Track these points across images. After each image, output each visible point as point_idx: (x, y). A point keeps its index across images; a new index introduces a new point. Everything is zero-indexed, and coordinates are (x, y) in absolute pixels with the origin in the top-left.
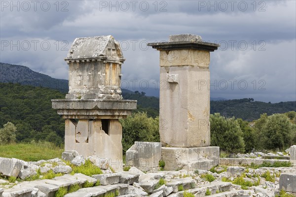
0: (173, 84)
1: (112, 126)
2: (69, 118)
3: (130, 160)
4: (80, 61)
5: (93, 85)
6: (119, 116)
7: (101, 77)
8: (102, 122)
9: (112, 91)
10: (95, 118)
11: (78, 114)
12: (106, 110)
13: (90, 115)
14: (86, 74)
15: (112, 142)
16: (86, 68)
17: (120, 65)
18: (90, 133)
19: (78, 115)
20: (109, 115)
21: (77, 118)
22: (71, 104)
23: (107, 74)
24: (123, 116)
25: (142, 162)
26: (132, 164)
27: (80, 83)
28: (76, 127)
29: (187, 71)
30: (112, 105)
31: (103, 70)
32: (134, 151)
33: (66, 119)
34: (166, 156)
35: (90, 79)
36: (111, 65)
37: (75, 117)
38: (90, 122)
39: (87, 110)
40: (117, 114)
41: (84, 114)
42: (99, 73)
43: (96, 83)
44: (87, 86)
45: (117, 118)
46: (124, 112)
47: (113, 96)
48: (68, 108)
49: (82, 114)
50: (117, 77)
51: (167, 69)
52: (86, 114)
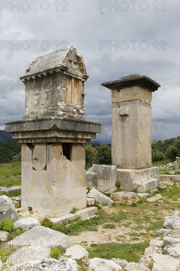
0: (124, 116)
1: (75, 151)
2: (25, 142)
3: (89, 181)
4: (36, 77)
5: (52, 103)
6: (82, 139)
7: (60, 92)
8: (63, 146)
9: (75, 110)
10: (53, 141)
11: (34, 137)
12: (67, 132)
13: (48, 138)
14: (43, 91)
15: (75, 168)
16: (43, 84)
17: (83, 82)
18: (49, 160)
19: (34, 139)
20: (71, 138)
21: (33, 142)
22: (25, 125)
23: (68, 90)
24: (87, 140)
25: (101, 182)
26: (91, 184)
27: (37, 104)
28: (33, 152)
29: (138, 104)
30: (75, 126)
31: (63, 84)
32: (93, 173)
33: (22, 143)
34: (121, 177)
35: (48, 96)
36: (73, 80)
37: (31, 141)
38: (48, 146)
39: (44, 131)
40: (80, 136)
41: (40, 136)
42: (58, 88)
43: (55, 101)
44: (45, 106)
45: (80, 142)
46: (87, 135)
47: (75, 116)
48: (21, 130)
49: (38, 136)
50: (80, 96)
51: (118, 104)
52: (42, 137)
